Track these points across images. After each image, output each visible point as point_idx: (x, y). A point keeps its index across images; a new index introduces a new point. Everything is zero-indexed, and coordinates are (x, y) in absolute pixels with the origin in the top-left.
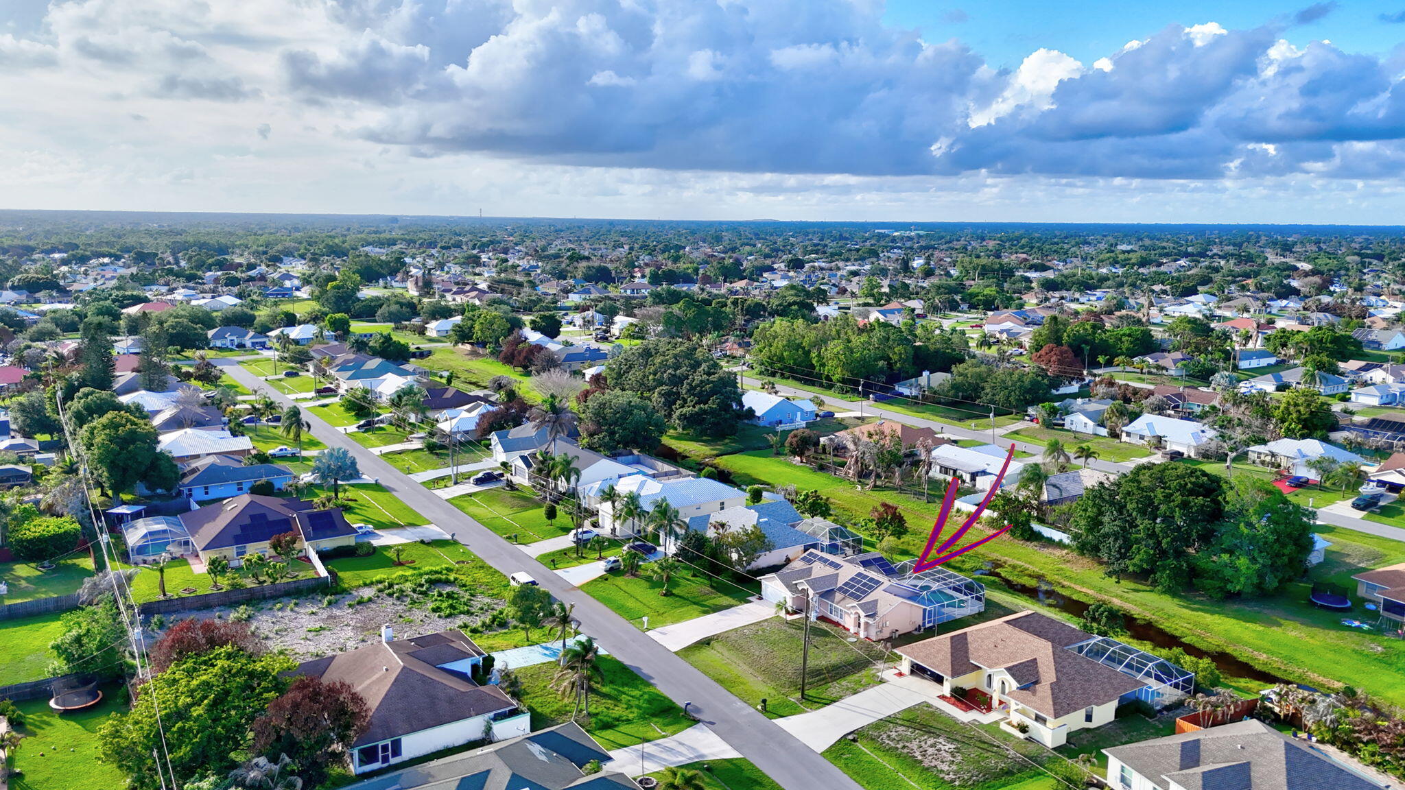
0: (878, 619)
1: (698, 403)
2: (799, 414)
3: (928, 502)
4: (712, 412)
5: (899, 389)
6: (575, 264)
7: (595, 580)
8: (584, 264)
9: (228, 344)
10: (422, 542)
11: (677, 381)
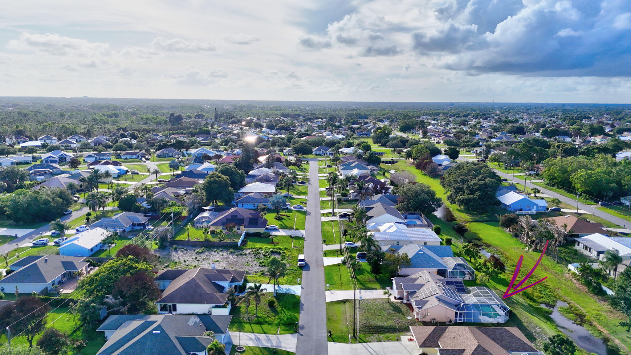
0: (421, 310)
1: (471, 194)
2: (535, 207)
3: (558, 263)
4: (474, 199)
5: (622, 200)
6: (507, 125)
7: (334, 265)
8: (510, 125)
9: (321, 153)
10: (291, 236)
11: (463, 182)
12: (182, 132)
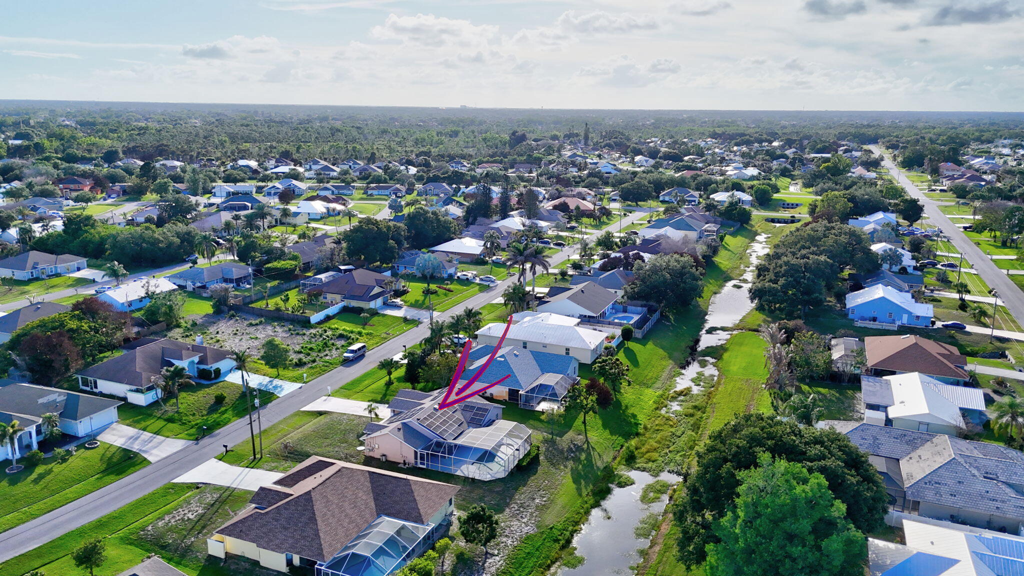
0: (365, 438)
10: (405, 319)
12: (502, 160)
